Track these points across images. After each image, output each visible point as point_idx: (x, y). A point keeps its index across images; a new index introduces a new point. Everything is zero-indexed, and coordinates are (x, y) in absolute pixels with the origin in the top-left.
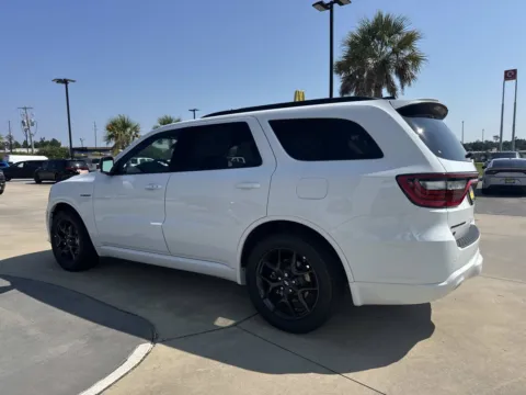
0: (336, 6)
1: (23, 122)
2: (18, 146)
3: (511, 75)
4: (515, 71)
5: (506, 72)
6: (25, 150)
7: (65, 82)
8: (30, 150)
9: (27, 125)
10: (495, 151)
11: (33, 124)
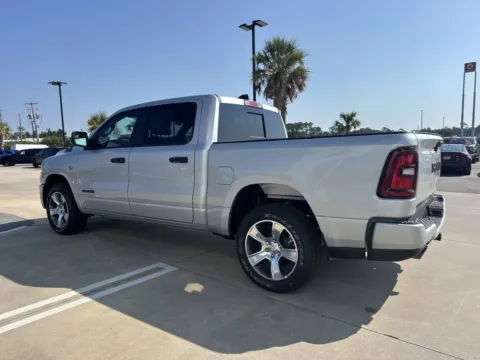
0: (256, 27)
1: (29, 116)
2: (28, 135)
3: (470, 67)
4: (474, 64)
5: (466, 65)
6: (31, 140)
7: (59, 84)
8: (36, 140)
9: (33, 118)
10: (455, 137)
11: (38, 117)
